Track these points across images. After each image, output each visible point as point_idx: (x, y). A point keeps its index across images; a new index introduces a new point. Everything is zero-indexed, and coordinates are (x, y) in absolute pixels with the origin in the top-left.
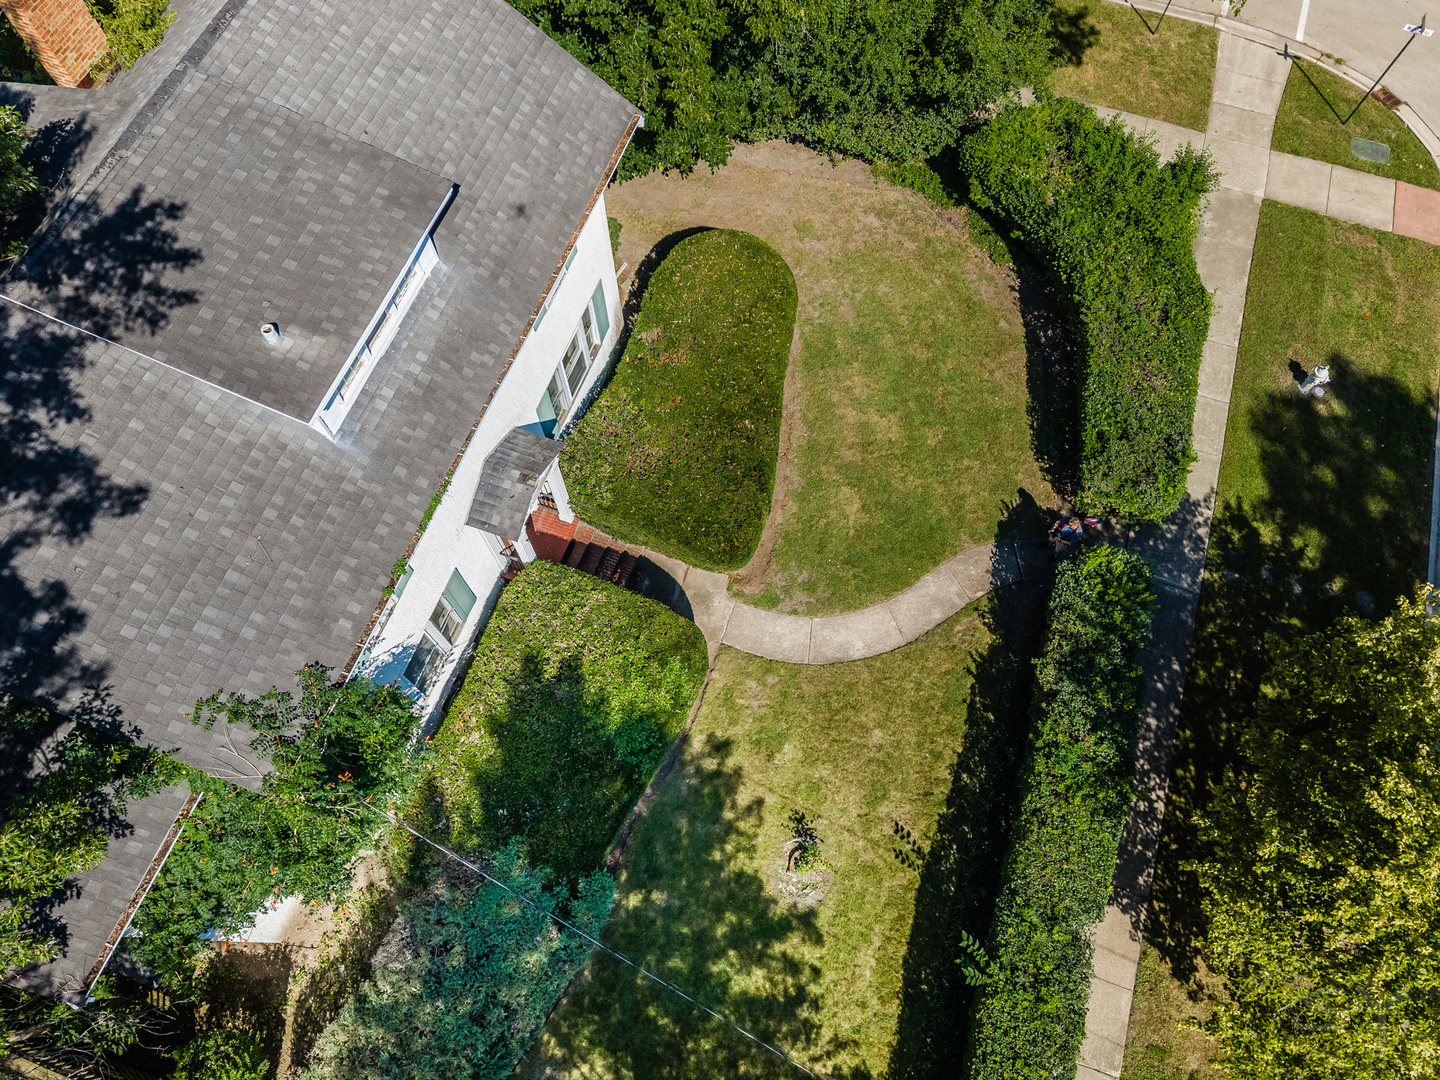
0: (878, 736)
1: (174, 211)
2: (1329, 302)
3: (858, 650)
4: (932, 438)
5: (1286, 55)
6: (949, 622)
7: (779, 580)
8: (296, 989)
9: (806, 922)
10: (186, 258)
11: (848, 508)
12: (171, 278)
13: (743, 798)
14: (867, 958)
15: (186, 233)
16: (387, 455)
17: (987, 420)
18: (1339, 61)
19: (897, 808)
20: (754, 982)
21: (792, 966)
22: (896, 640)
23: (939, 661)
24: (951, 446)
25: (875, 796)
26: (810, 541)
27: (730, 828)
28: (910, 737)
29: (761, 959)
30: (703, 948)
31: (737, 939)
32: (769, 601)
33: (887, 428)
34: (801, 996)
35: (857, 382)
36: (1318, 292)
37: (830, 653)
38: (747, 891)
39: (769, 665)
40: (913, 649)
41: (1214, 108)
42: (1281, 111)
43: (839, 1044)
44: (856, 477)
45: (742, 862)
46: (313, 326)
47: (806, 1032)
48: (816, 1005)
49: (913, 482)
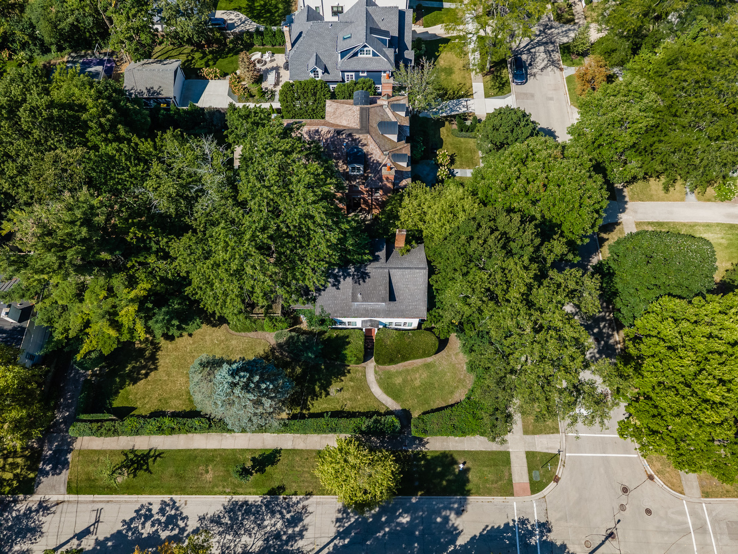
0: (359, 397)
1: (369, 277)
2: (485, 469)
3: (373, 390)
4: (418, 392)
5: (559, 451)
6: (384, 405)
7: (380, 373)
8: (298, 326)
9: (328, 394)
10: (364, 281)
11: (398, 380)
12: (361, 282)
13: (343, 378)
14: (325, 406)
15: (367, 280)
16: (357, 310)
17: (426, 401)
18: (564, 466)
19: (349, 404)
20: (317, 389)
21: (321, 394)
22: (377, 396)
23: (376, 405)
24: (418, 396)
25: (350, 399)
26: (389, 375)
27: (337, 378)
28: (361, 403)
29: (320, 389)
30: (319, 380)
31: (322, 384)
32: (376, 372)
33: (417, 383)
34: (317, 397)
35: (425, 375)
36: (487, 466)
37: (370, 386)
38: (329, 384)
39: (365, 376)
40: (377, 400)
41: (533, 436)
42: (539, 453)
43: (312, 404)
44: (405, 381)
45: (333, 381)
46: (363, 298)
47: (313, 399)
48: (317, 400)
49: (408, 391)
